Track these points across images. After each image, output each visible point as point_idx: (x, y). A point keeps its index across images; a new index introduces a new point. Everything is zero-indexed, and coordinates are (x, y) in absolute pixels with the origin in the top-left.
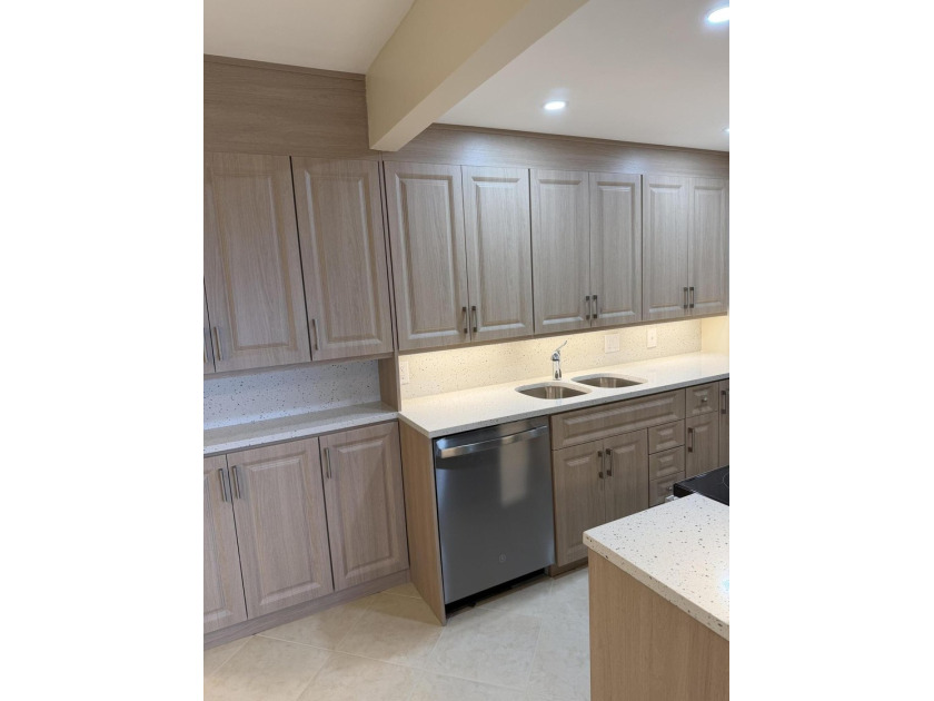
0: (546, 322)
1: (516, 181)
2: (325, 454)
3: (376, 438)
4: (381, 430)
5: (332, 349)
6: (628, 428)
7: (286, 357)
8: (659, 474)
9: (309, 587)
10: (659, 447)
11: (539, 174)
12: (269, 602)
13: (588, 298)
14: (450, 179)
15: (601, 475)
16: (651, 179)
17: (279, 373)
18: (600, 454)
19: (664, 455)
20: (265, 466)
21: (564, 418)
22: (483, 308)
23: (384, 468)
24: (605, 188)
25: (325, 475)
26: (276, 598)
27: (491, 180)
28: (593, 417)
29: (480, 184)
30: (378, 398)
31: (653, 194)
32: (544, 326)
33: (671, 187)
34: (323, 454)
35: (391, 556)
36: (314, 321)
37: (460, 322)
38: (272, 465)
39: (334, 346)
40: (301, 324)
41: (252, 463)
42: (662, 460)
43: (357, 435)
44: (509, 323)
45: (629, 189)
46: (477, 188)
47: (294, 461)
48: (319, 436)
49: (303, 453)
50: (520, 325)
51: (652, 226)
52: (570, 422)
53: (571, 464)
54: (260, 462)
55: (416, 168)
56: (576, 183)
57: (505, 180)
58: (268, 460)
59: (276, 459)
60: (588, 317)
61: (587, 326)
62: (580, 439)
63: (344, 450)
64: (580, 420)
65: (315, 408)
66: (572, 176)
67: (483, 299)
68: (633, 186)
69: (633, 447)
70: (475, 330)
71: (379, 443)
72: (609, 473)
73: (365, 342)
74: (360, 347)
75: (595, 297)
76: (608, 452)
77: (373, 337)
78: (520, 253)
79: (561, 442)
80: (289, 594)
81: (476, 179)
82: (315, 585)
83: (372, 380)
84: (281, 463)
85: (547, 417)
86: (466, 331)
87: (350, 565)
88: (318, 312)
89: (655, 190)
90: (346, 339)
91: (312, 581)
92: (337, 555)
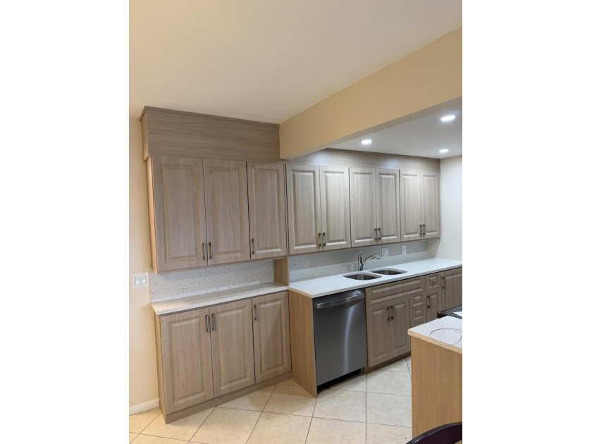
0: (356, 241)
1: (343, 173)
2: (254, 306)
3: (277, 300)
4: (280, 295)
6: (400, 295)
7: (239, 256)
8: (415, 319)
9: (243, 380)
10: (414, 305)
11: (353, 170)
12: (224, 388)
13: (376, 229)
14: (314, 172)
15: (388, 319)
16: (403, 172)
17: (228, 266)
18: (388, 308)
19: (417, 310)
20: (226, 314)
21: (372, 290)
22: (328, 233)
23: (281, 316)
24: (382, 176)
25: (254, 319)
26: (228, 386)
27: (332, 172)
28: (385, 289)
29: (327, 174)
30: (273, 280)
31: (404, 179)
32: (356, 243)
33: (413, 175)
35: (283, 364)
36: (253, 240)
37: (317, 240)
38: (230, 313)
39: (260, 252)
40: (247, 241)
41: (221, 312)
42: (416, 312)
43: (269, 298)
44: (340, 241)
45: (393, 177)
46: (326, 177)
47: (240, 311)
48: (252, 298)
49: (244, 307)
50: (345, 242)
51: (405, 195)
52: (374, 292)
53: (374, 313)
54: (224, 311)
55: (300, 167)
56: (370, 174)
57: (338, 173)
58: (228, 311)
59: (232, 310)
60: (376, 239)
61: (376, 243)
62: (379, 300)
63: (263, 306)
64: (378, 291)
66: (368, 170)
67: (328, 229)
68: (395, 175)
69: (402, 305)
70: (324, 245)
71: (279, 302)
72: (392, 318)
73: (274, 250)
74: (272, 253)
75: (379, 229)
76: (392, 307)
77: (277, 248)
78: (345, 207)
79: (370, 302)
80: (233, 384)
81: (325, 172)
82: (247, 379)
83: (271, 269)
84: (234, 312)
85: (363, 289)
86: (320, 245)
87: (264, 369)
88: (255, 235)
89: (405, 177)
90: (266, 249)
91: (245, 377)
92: (257, 363)
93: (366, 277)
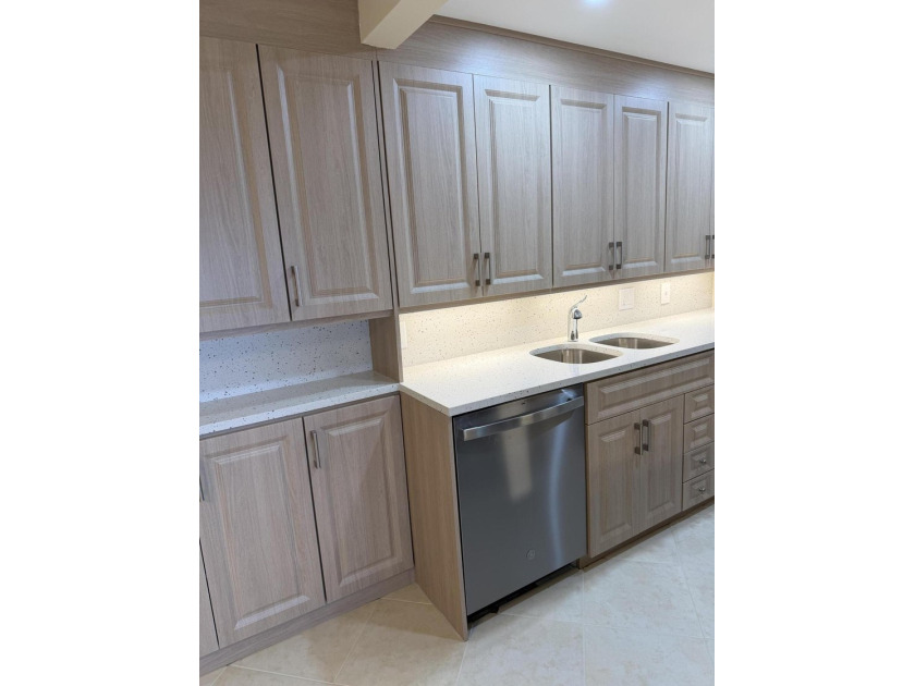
0: (566, 273)
1: (534, 98)
2: (311, 437)
3: (373, 416)
4: (379, 405)
5: (315, 305)
6: (666, 394)
7: (258, 316)
8: (693, 445)
9: (295, 602)
10: (694, 415)
11: (563, 92)
12: (245, 624)
13: (611, 245)
14: (459, 90)
15: (637, 451)
16: (677, 108)
17: (246, 338)
18: (637, 427)
19: (699, 424)
20: (234, 458)
21: (600, 387)
22: (498, 256)
23: (383, 451)
24: (631, 116)
25: (312, 465)
26: (254, 619)
27: (508, 96)
28: (630, 384)
29: (494, 99)
30: (370, 367)
31: (678, 125)
32: (564, 278)
33: (697, 119)
34: (309, 438)
35: (393, 555)
36: (293, 268)
37: (471, 272)
38: (244, 455)
39: (319, 301)
40: (276, 272)
41: (218, 454)
42: (696, 430)
43: (350, 413)
44: (525, 274)
45: (654, 118)
46: (492, 105)
47: (274, 448)
48: (303, 416)
49: (283, 438)
50: (538, 277)
51: (677, 164)
52: (607, 390)
53: (606, 439)
54: (228, 452)
55: (419, 74)
56: (601, 107)
57: (523, 97)
58: (239, 449)
59: (249, 447)
60: (611, 268)
61: (610, 278)
62: (617, 410)
63: (334, 433)
64: (617, 388)
65: (295, 381)
66: (596, 98)
67: (497, 244)
68: (658, 114)
69: (669, 417)
70: (488, 282)
71: (376, 422)
72: (646, 447)
73: (358, 297)
74: (352, 303)
75: (619, 244)
76: (646, 423)
77: (367, 291)
78: (540, 189)
79: (596, 414)
80: (271, 612)
81: (490, 93)
82: (303, 599)
83: (362, 345)
84: (255, 453)
85: (580, 387)
86: (478, 283)
87: (345, 570)
88: (297, 258)
89: (681, 121)
90: (335, 293)
91: (298, 594)
92: (328, 560)
93: (590, 357)
